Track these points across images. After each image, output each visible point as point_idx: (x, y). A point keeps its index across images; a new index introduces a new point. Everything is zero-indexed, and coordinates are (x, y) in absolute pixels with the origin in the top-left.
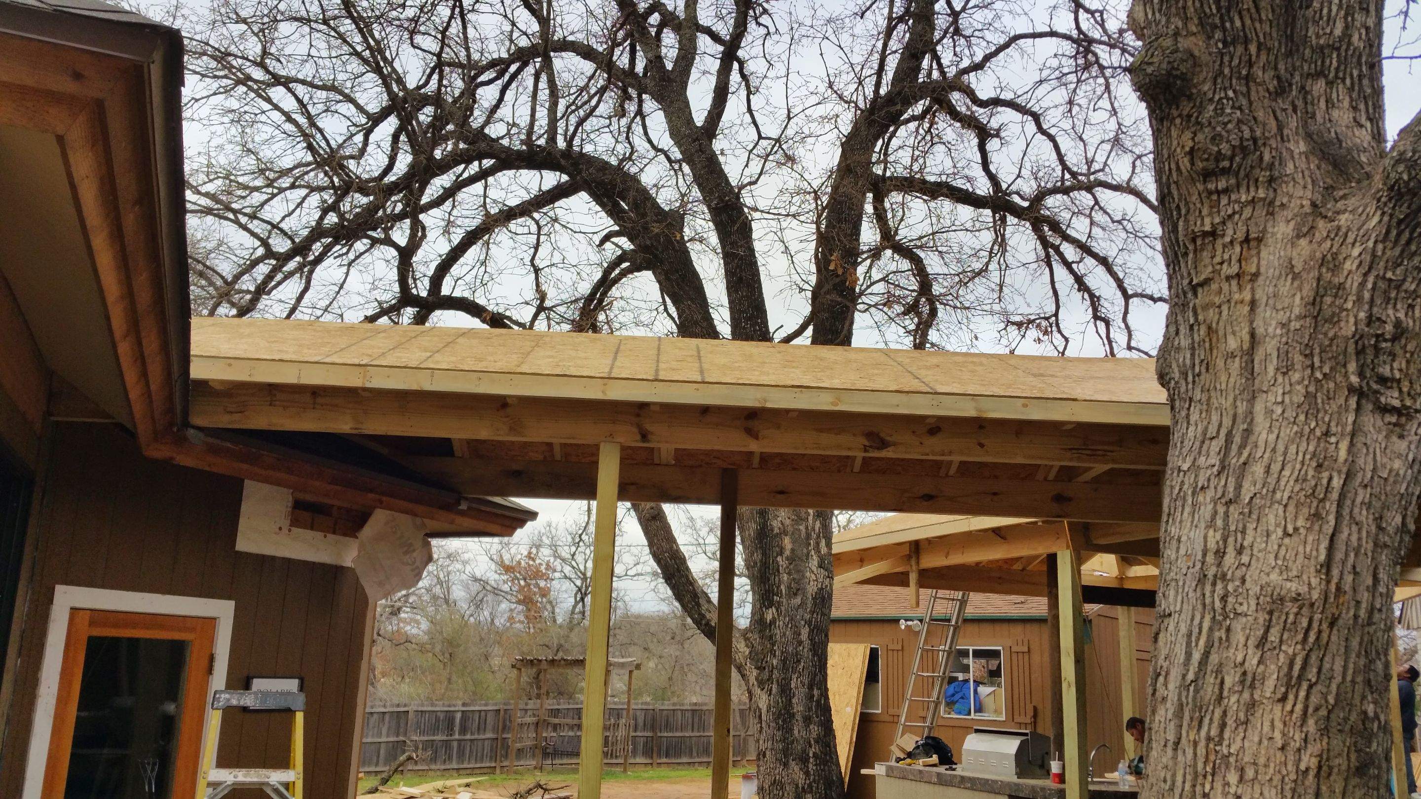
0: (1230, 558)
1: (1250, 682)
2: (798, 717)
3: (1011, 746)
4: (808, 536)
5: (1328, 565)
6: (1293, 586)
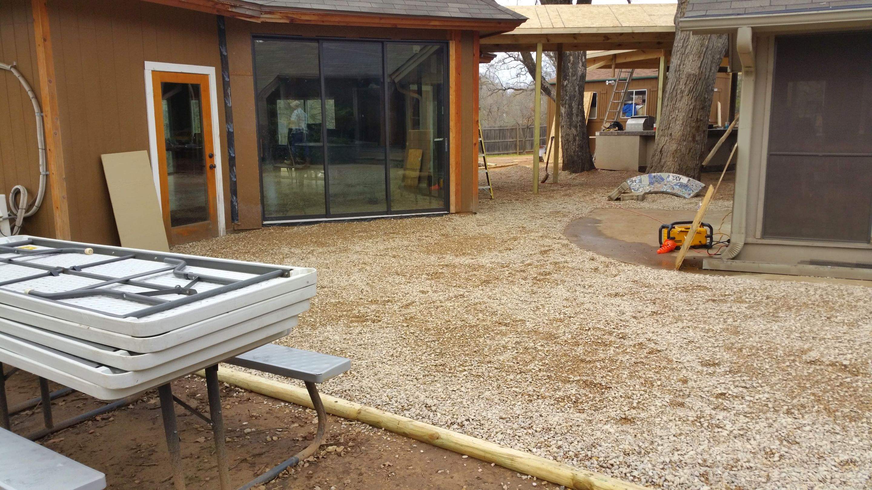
0: (681, 67)
1: (682, 92)
2: (575, 114)
3: (642, 121)
4: (578, 56)
5: (700, 67)
6: (693, 72)
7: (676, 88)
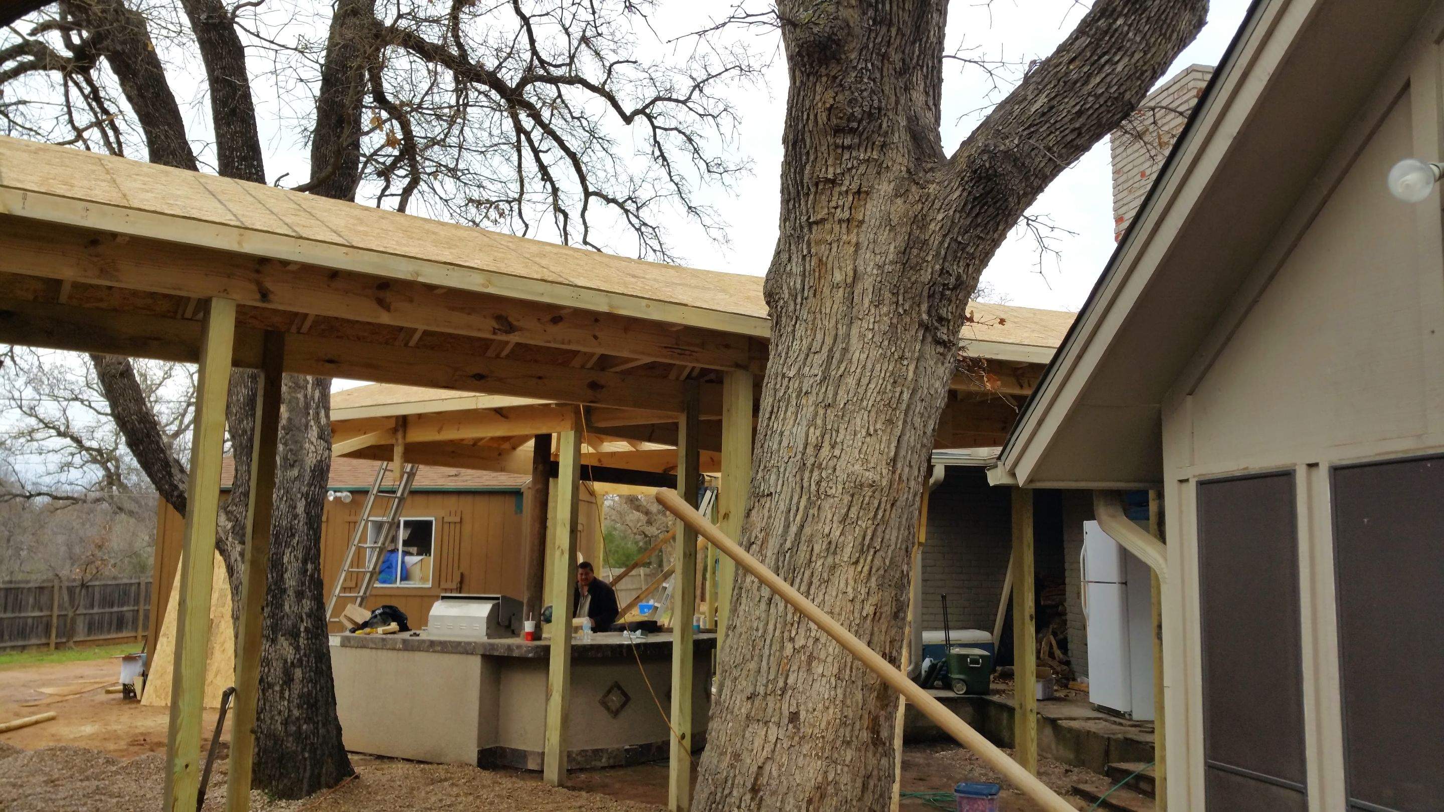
0: (825, 451)
2: (291, 592)
3: (483, 610)
4: (307, 406)
5: (894, 460)
6: (870, 475)
7: (807, 530)
